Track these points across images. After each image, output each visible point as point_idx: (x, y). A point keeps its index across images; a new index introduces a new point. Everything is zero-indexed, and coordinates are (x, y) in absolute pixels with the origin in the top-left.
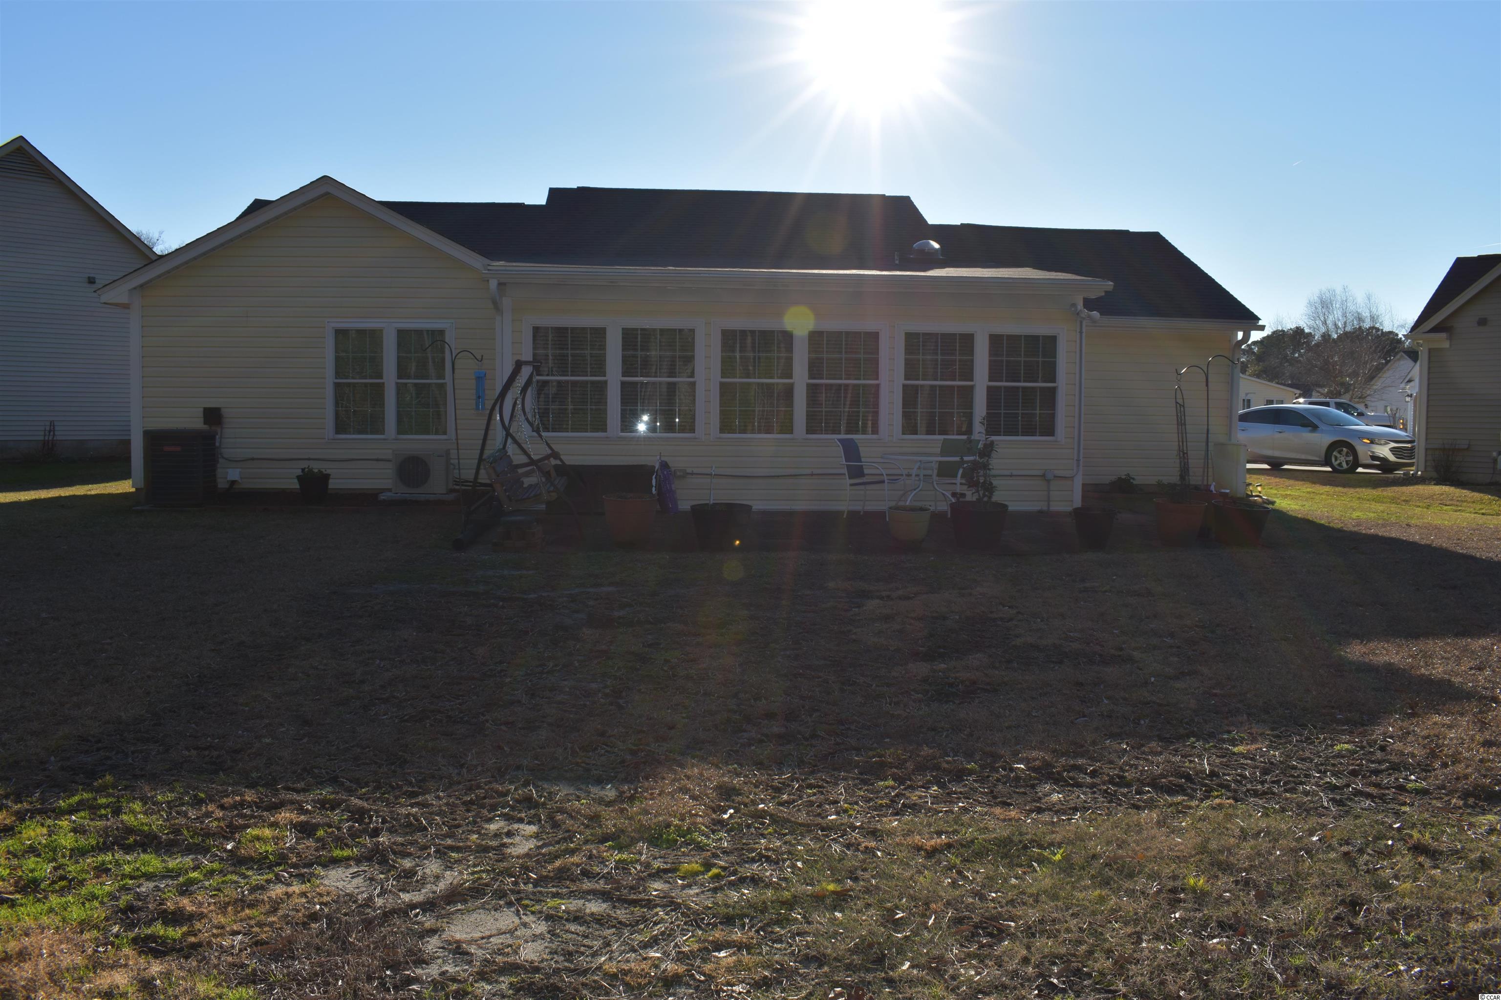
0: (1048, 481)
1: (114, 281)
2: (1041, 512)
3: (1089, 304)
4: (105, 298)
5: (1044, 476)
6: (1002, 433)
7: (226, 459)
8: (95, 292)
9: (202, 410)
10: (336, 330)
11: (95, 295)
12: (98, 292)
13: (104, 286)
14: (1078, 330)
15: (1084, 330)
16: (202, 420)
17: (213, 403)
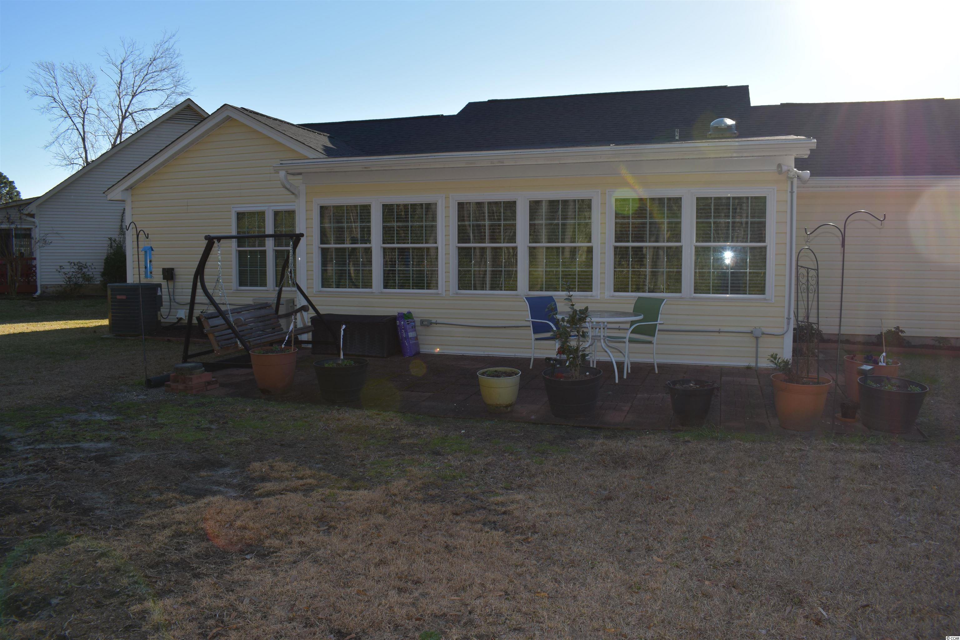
0: (757, 338)
1: (113, 186)
2: (749, 368)
3: (800, 164)
4: (109, 197)
5: (751, 332)
6: (711, 292)
7: (177, 303)
8: (104, 193)
9: (161, 270)
10: (237, 213)
11: (104, 195)
12: (106, 193)
13: (108, 189)
14: (789, 190)
15: (795, 189)
16: (162, 276)
17: (168, 266)
